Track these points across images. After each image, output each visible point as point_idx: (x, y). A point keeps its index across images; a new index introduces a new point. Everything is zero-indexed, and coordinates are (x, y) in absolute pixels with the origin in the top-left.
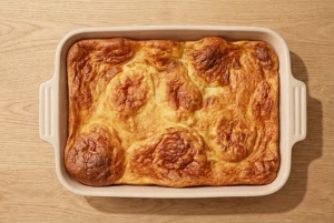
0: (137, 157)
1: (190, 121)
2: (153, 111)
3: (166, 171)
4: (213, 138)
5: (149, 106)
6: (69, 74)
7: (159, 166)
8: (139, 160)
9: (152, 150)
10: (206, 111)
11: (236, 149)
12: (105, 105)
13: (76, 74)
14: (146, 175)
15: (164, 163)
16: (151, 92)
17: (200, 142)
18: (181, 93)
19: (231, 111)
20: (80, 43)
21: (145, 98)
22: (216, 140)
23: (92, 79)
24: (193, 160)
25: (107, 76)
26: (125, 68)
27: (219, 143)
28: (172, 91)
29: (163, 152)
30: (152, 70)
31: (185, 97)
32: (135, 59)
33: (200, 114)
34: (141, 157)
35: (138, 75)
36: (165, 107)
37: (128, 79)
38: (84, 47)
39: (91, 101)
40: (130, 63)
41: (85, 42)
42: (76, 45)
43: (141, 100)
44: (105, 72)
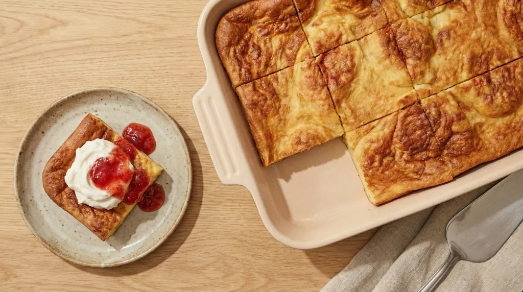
0: (372, 160)
1: (428, 77)
2: (371, 80)
3: (419, 165)
4: (467, 89)
5: (363, 75)
6: (230, 69)
7: (407, 162)
8: (376, 164)
9: (388, 142)
10: (445, 53)
11: (505, 94)
12: (301, 97)
13: (240, 66)
14: (394, 181)
15: (412, 155)
16: (358, 53)
17: (453, 102)
18: (402, 40)
19: (478, 40)
20: (230, 15)
21: (353, 65)
22: (472, 92)
23: (267, 65)
24: (452, 133)
25: (288, 52)
26: (310, 29)
27: (479, 94)
28: (389, 42)
29: (405, 139)
30: (349, 20)
31: (409, 44)
32: (320, 13)
33: (438, 61)
34: (377, 158)
35: (332, 35)
36: (386, 68)
37: (320, 45)
38: (239, 20)
39: (278, 99)
40: (315, 19)
41: (237, 11)
42: (224, 21)
43: (349, 71)
44: (282, 47)
